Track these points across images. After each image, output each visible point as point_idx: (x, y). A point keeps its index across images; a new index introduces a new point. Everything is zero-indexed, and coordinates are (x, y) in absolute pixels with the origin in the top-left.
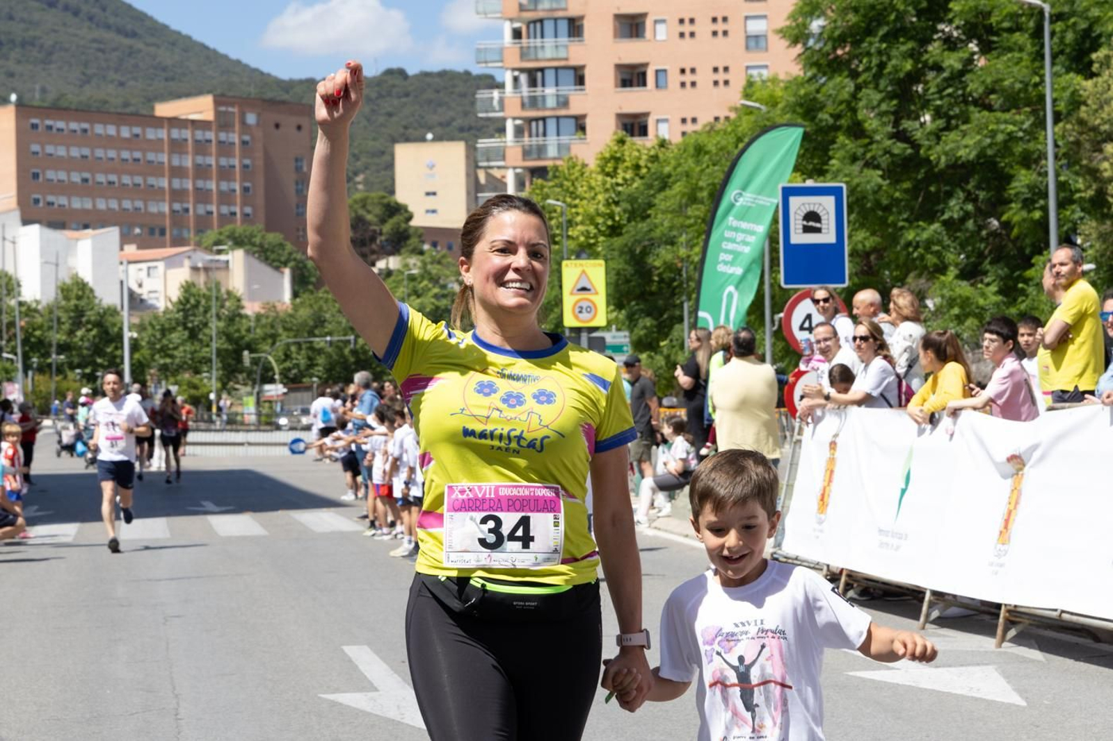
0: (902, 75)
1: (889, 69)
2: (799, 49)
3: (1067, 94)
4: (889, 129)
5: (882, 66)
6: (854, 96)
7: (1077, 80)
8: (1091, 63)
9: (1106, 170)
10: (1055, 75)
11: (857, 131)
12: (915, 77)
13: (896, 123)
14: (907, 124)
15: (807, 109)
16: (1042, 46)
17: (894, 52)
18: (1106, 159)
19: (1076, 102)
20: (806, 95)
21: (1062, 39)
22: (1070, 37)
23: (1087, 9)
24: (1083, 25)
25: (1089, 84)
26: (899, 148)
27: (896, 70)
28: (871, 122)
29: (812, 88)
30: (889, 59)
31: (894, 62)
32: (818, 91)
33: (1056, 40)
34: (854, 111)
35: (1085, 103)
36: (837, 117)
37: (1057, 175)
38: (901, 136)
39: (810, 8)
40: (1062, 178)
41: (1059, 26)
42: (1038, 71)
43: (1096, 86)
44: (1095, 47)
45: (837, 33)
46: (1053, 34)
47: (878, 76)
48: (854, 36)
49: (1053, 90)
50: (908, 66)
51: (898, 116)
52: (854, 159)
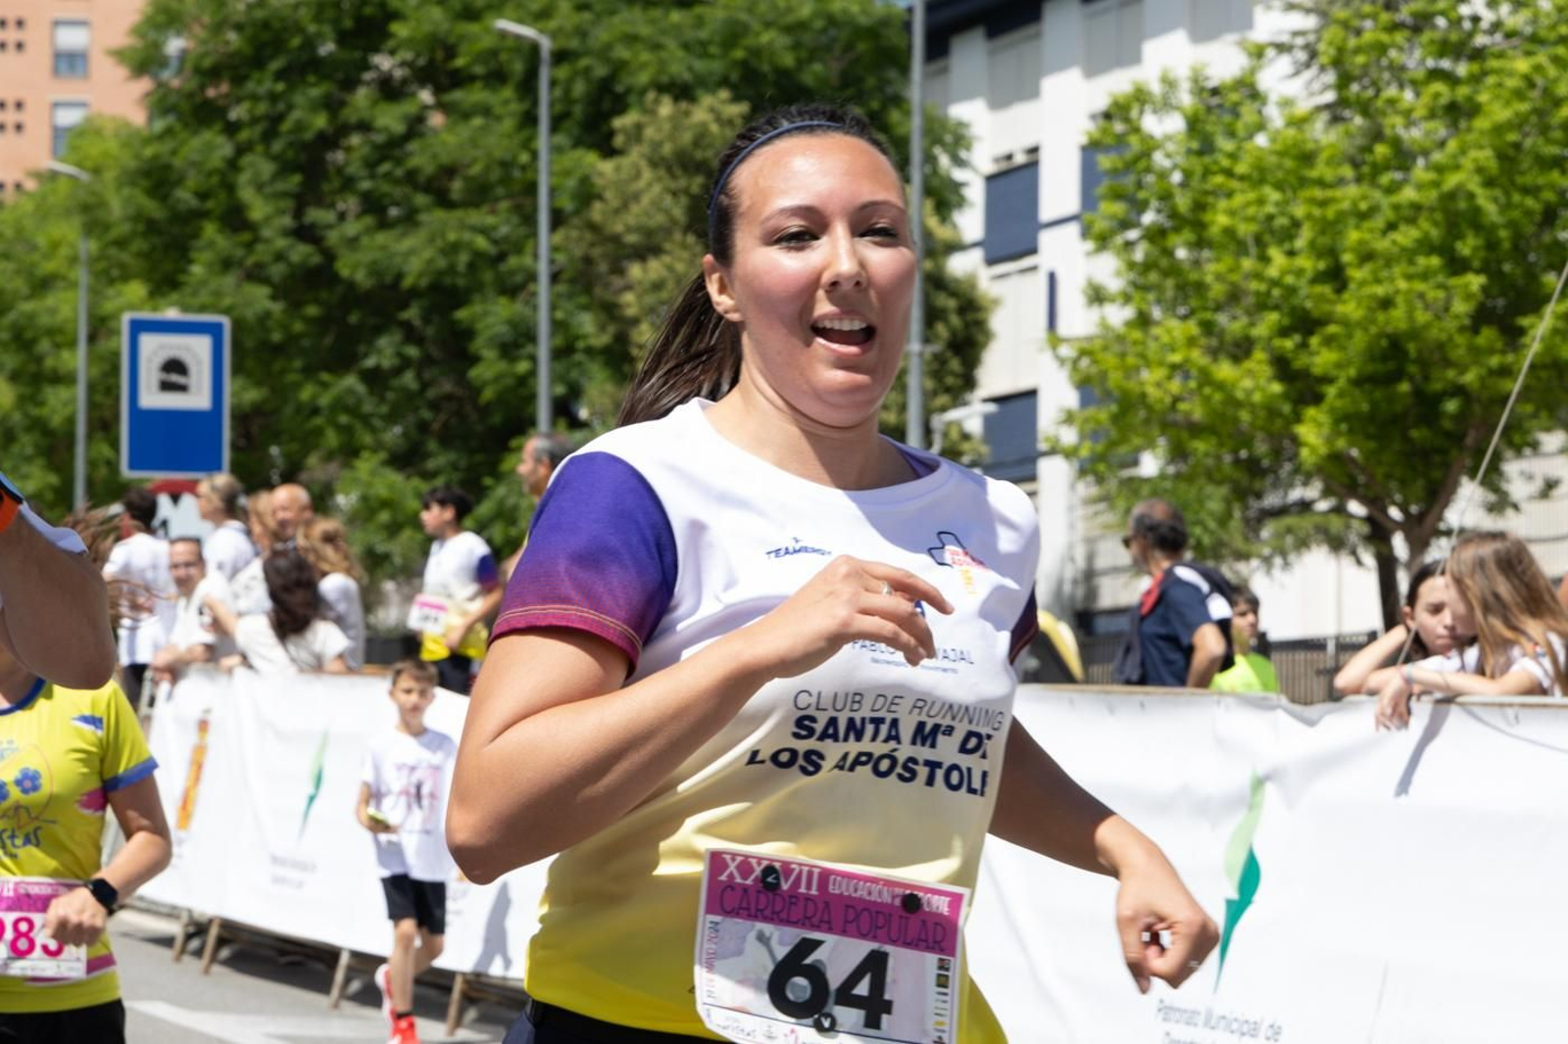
0: (308, 136)
1: (286, 126)
2: (145, 84)
3: (571, 183)
4: (287, 221)
5: (276, 120)
6: (233, 164)
7: (590, 159)
8: (611, 134)
9: (628, 305)
10: (557, 150)
11: (235, 219)
12: (329, 140)
13: (298, 213)
14: (316, 215)
15: (157, 178)
16: (535, 103)
17: (299, 98)
18: (628, 288)
19: (587, 194)
20: (155, 157)
21: (567, 91)
22: (579, 88)
23: (609, 47)
24: (601, 71)
25: (607, 167)
26: (300, 252)
27: (300, 127)
28: (258, 209)
29: (164, 148)
30: (290, 107)
31: (296, 115)
32: (174, 152)
33: (558, 92)
34: (230, 188)
35: (600, 197)
36: (203, 196)
37: (553, 307)
38: (304, 233)
39: (164, 19)
40: (559, 315)
41: (563, 72)
42: (528, 145)
43: (618, 169)
44: (620, 106)
45: (207, 63)
46: (553, 83)
47: (269, 135)
48: (234, 69)
49: (551, 174)
50: (320, 121)
51: (301, 201)
52: (226, 264)
